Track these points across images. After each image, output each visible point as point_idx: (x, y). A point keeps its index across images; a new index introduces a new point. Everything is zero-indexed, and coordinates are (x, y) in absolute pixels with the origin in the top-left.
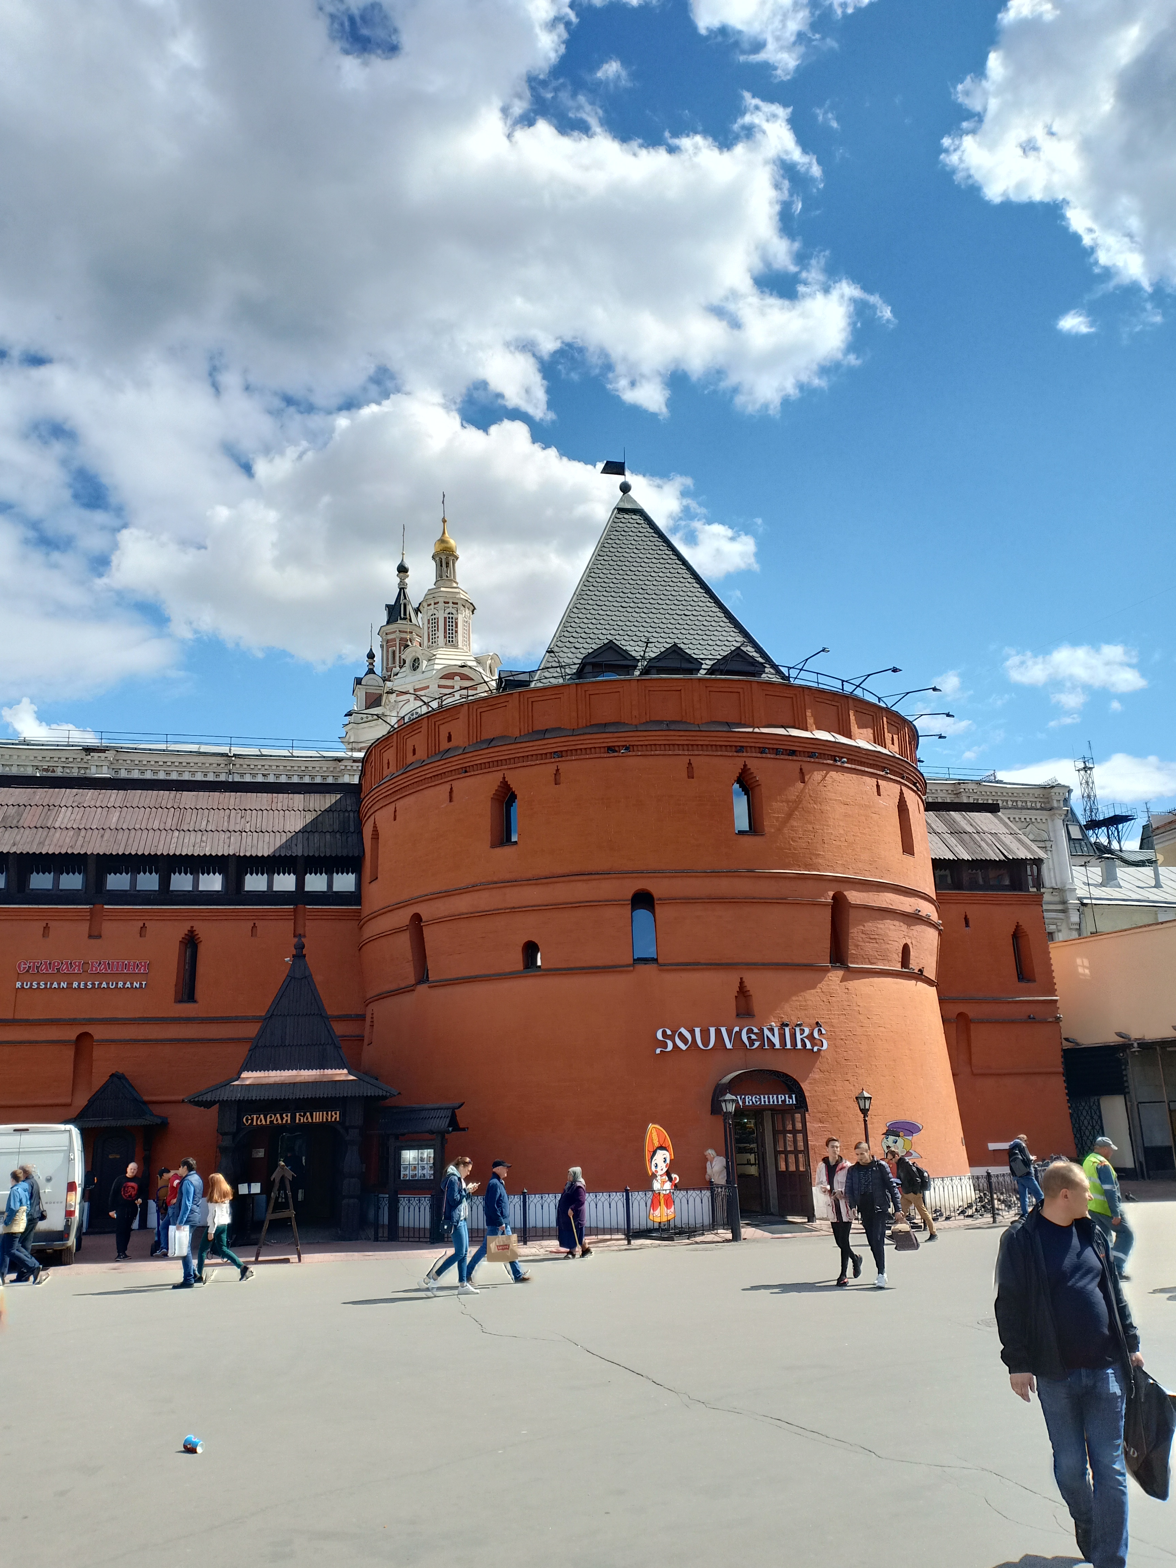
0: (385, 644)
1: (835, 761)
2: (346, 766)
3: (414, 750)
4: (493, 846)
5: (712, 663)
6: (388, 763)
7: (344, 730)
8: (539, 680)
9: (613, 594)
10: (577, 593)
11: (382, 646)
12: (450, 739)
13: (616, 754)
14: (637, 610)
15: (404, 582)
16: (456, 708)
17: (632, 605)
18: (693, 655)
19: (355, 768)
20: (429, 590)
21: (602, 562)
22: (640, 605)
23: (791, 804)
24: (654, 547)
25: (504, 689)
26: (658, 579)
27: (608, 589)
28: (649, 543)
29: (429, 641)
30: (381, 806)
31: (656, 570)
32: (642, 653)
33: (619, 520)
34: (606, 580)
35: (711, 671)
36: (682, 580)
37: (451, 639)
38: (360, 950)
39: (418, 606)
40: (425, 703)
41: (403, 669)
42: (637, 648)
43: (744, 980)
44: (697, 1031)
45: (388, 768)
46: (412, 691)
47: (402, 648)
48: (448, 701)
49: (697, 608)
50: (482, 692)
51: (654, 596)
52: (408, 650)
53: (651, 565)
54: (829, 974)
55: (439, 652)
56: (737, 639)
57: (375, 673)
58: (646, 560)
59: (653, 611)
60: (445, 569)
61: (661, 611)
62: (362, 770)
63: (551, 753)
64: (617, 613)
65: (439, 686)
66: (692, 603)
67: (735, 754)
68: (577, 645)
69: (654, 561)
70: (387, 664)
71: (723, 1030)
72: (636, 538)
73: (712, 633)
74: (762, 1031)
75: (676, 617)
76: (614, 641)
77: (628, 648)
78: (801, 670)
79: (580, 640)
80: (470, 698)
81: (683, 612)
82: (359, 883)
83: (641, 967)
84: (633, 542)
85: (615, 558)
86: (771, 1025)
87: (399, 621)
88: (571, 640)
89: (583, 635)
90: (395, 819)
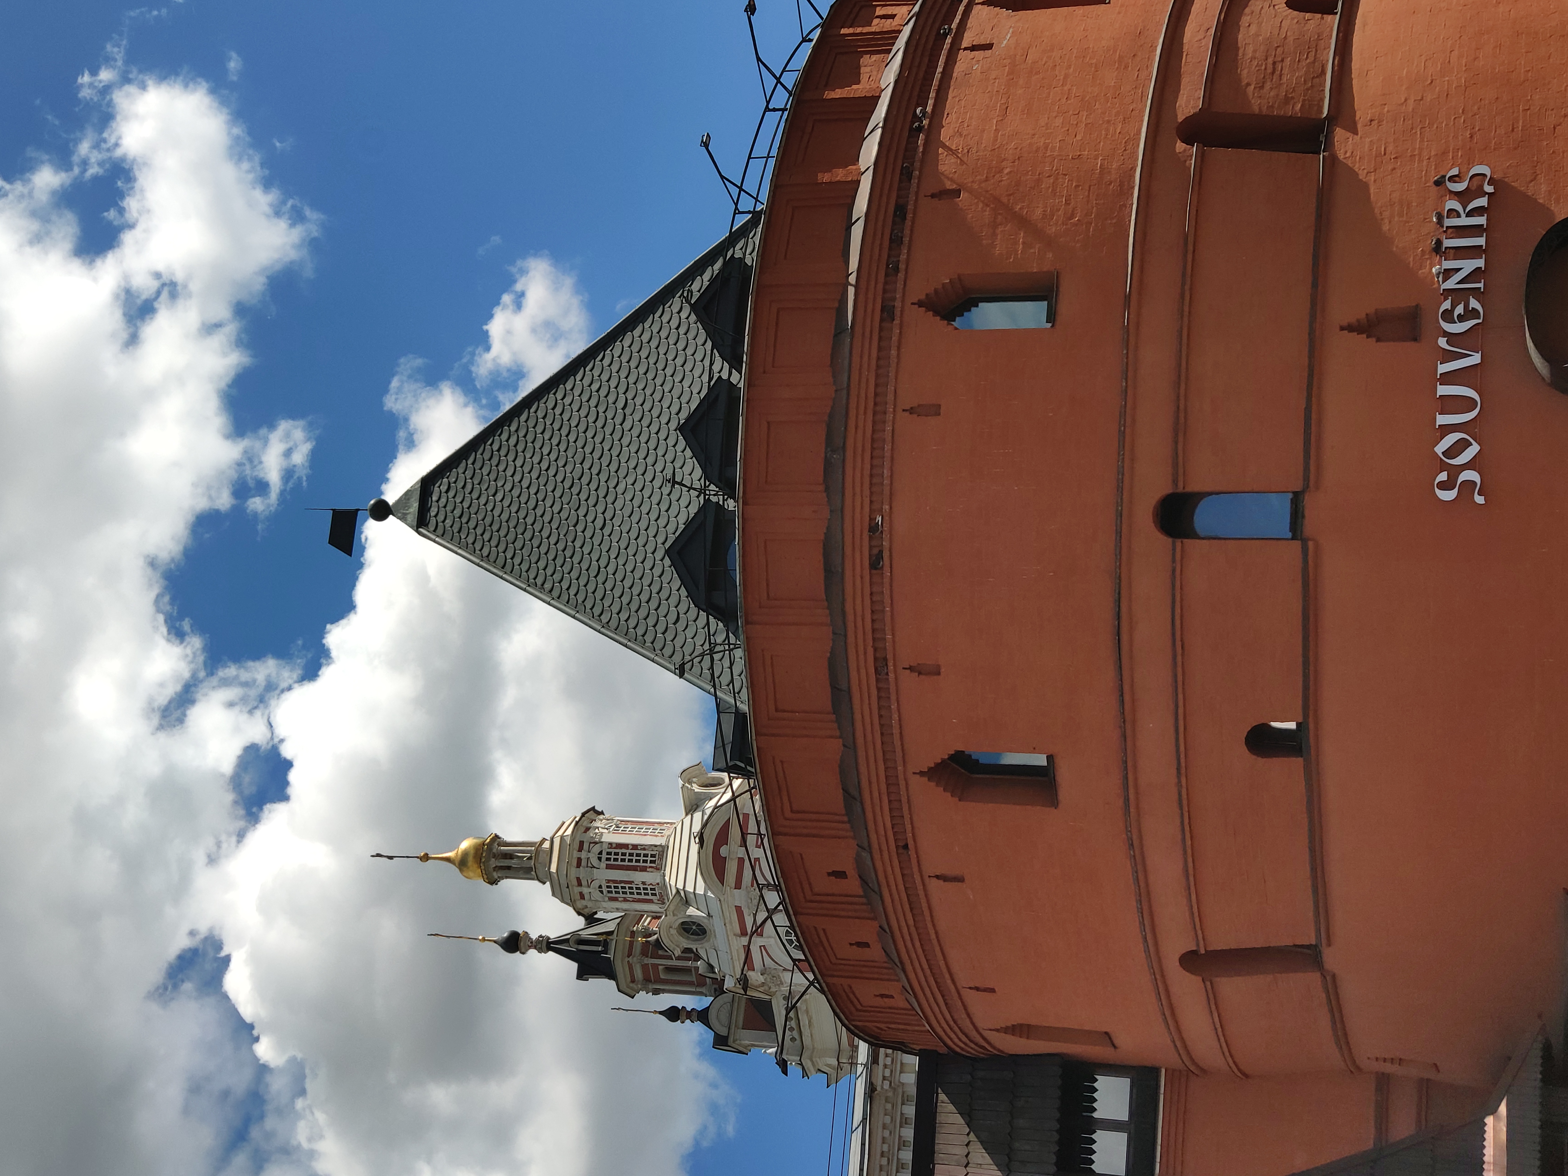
0: (651, 986)
1: (920, 129)
2: (884, 1079)
3: (859, 944)
4: (1054, 804)
5: (718, 360)
6: (883, 996)
7: (813, 1074)
8: (735, 694)
9: (578, 544)
10: (573, 613)
11: (656, 992)
13: (886, 555)
14: (610, 499)
15: (537, 940)
16: (780, 857)
17: (600, 508)
18: (703, 395)
19: (889, 1061)
20: (554, 894)
21: (517, 561)
22: (601, 493)
23: (1000, 217)
24: (494, 461)
25: (750, 762)
26: (553, 456)
27: (568, 553)
28: (485, 471)
29: (650, 901)
30: (964, 1016)
31: (536, 459)
32: (694, 493)
33: (441, 524)
34: (551, 556)
35: (735, 362)
36: (558, 411)
37: (649, 859)
38: (1247, 1076)
39: (582, 918)
40: (770, 917)
41: (702, 953)
42: (684, 502)
43: (1345, 323)
44: (1442, 420)
45: (891, 997)
46: (745, 941)
47: (660, 952)
48: (767, 872)
49: (613, 383)
50: (753, 807)
51: (587, 465)
52: (666, 941)
53: (527, 469)
54: (1341, 156)
55: (673, 883)
56: (675, 308)
57: (708, 1009)
58: (517, 478)
59: (614, 467)
60: (514, 861)
61: (615, 452)
62: (894, 1049)
63: (877, 680)
64: (615, 538)
65: (738, 886)
66: (603, 392)
67: (897, 322)
68: (672, 617)
69: (519, 463)
70: (691, 984)
71: (1443, 368)
72: (475, 495)
73: (661, 356)
74: (1448, 292)
75: (627, 425)
76: (667, 545)
77: (682, 519)
78: (741, 189)
79: (662, 611)
80: (763, 831)
81: (620, 411)
82: (1114, 1069)
83: (1309, 526)
84: (483, 500)
85: (511, 537)
86: (1438, 274)
87: (611, 956)
88: (661, 628)
89: (653, 604)
90: (992, 991)
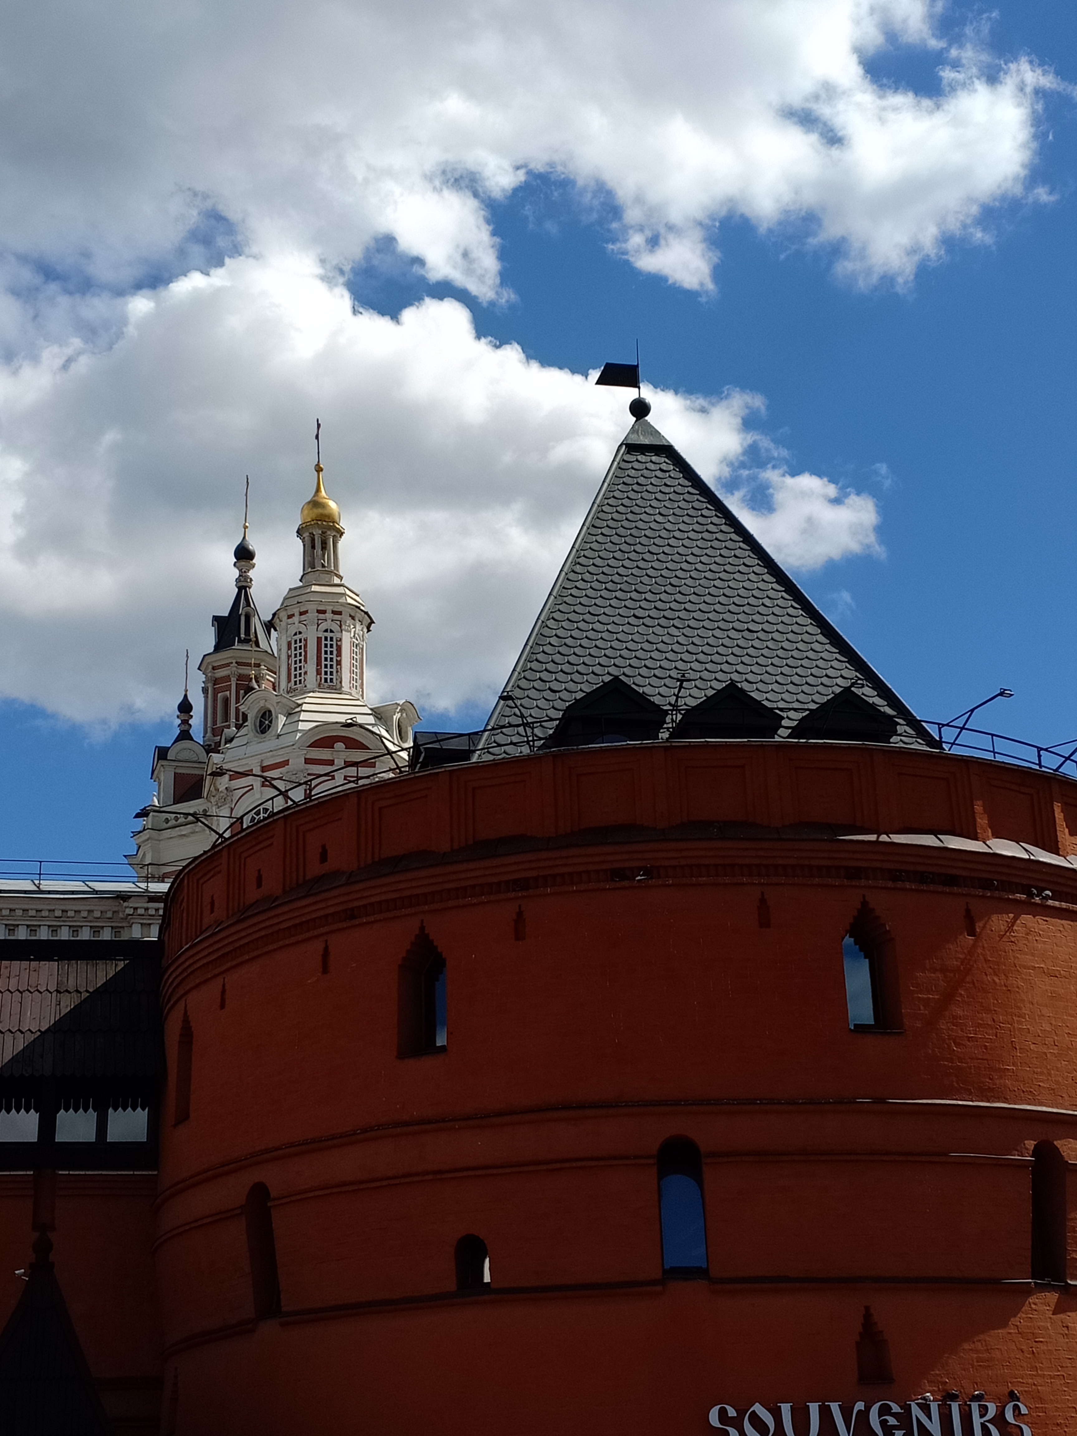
0: (210, 685)
1: (1030, 895)
2: (136, 909)
3: (259, 878)
4: (401, 1055)
5: (800, 715)
6: (212, 903)
7: (134, 842)
8: (487, 750)
9: (619, 594)
10: (554, 593)
11: (205, 690)
12: (324, 857)
13: (626, 883)
14: (663, 622)
15: (247, 577)
16: (336, 802)
17: (654, 613)
18: (765, 703)
19: (152, 912)
20: (291, 590)
21: (600, 538)
22: (668, 614)
23: (952, 975)
24: (691, 512)
25: (424, 765)
26: (700, 566)
27: (610, 586)
28: (682, 504)
29: (289, 681)
30: (197, 981)
31: (696, 551)
32: (673, 700)
33: (630, 465)
34: (606, 570)
35: (796, 732)
36: (742, 568)
37: (329, 677)
38: (153, 1252)
39: (270, 618)
40: (281, 793)
41: (243, 731)
42: (663, 690)
43: (872, 1311)
44: (786, 1409)
45: (212, 911)
46: (257, 771)
47: (242, 692)
48: (322, 789)
49: (771, 618)
50: (384, 771)
51: (693, 598)
52: (252, 697)
53: (686, 542)
54: (1031, 1300)
55: (307, 700)
56: (845, 673)
57: (192, 739)
58: (677, 534)
59: (692, 623)
60: (320, 552)
61: (706, 623)
62: (164, 916)
63: (508, 882)
64: (626, 628)
65: (308, 761)
66: (762, 609)
67: (846, 882)
68: (555, 686)
69: (692, 535)
70: (214, 722)
71: (835, 1407)
72: (659, 496)
73: (800, 662)
74: (908, 1409)
75: (733, 634)
76: (622, 678)
77: (648, 690)
78: (962, 728)
79: (561, 676)
80: (361, 782)
81: (746, 626)
82: (154, 1125)
83: (677, 1286)
84: (654, 503)
85: (621, 532)
86: (924, 1399)
87: (236, 646)
88: (545, 676)
89: (566, 668)
90: (222, 1006)
